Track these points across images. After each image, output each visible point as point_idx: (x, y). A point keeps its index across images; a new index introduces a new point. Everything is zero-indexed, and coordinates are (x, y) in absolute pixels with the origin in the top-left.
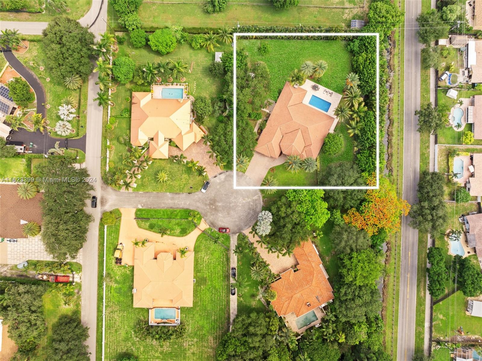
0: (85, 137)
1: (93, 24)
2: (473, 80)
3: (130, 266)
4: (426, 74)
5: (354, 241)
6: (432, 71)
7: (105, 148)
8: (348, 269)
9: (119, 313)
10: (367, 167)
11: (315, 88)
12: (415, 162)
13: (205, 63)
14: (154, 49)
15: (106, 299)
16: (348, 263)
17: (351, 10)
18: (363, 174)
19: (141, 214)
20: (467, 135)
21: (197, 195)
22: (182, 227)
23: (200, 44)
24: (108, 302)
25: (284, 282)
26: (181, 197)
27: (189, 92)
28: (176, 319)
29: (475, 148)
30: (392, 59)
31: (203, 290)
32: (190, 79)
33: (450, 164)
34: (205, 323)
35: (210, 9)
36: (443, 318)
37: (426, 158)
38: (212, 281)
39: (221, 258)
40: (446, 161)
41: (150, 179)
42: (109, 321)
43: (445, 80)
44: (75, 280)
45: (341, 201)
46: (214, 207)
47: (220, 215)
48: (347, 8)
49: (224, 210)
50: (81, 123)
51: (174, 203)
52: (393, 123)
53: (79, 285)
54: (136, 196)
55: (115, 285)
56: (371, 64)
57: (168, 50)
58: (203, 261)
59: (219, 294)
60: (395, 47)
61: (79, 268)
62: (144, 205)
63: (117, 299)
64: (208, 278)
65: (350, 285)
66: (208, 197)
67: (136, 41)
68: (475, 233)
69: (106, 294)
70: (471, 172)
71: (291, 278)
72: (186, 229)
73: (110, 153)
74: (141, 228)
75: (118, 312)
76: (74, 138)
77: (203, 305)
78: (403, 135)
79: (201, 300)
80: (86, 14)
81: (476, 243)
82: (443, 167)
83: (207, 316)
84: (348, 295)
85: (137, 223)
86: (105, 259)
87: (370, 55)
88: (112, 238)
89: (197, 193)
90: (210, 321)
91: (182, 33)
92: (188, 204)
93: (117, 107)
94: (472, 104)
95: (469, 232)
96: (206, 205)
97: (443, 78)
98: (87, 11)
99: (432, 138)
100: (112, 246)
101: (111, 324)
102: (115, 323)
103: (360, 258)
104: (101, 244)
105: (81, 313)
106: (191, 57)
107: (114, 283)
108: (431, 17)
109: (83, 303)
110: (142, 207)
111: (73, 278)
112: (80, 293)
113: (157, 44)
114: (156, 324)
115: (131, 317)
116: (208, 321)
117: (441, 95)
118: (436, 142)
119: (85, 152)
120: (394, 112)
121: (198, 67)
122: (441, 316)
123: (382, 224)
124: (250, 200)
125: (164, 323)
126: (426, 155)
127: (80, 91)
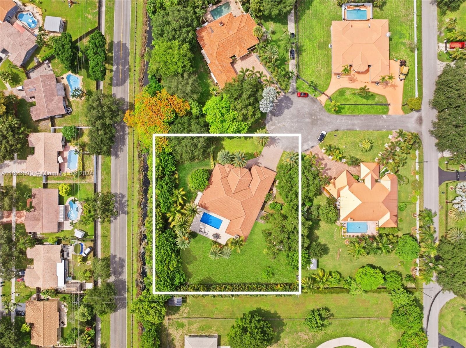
0: (440, 183)
1: (436, 296)
2: (59, 247)
3: (391, 59)
4: (105, 253)
5: (181, 83)
6: (100, 256)
7: (421, 172)
8: (186, 56)
9: (400, 14)
10: (167, 158)
11: (217, 236)
12: (116, 165)
13: (326, 259)
14: (378, 270)
15: (414, 28)
16: (186, 63)
17: (180, 317)
18: (170, 150)
19: (383, 109)
20: (66, 192)
21: (329, 129)
22: (343, 97)
23: (332, 277)
24: (412, 25)
25: (245, 45)
26: (346, 126)
27: (341, 229)
28: (346, 10)
29: (56, 181)
30: (139, 268)
31: (321, 37)
32: (340, 242)
33: (81, 163)
34: (318, 6)
35: (323, 313)
36: (87, 15)
37: (105, 170)
38: (313, 46)
39: (305, 68)
40: (85, 167)
41: (376, 143)
42: (410, 6)
43: (86, 248)
44: (444, 45)
45: (193, 122)
46: (313, 117)
47: (307, 110)
48: (185, 318)
49: (303, 114)
50: (444, 196)
51: (351, 120)
52: (138, 204)
53: (440, 40)
54: (389, 126)
55: (405, 41)
56: (164, 259)
57: (363, 270)
58: (322, 65)
59: (306, 34)
60: (136, 280)
61: (440, 56)
62: (381, 118)
63: (402, 28)
64: (317, 49)
65: (184, 41)
66: (319, 126)
67: (396, 277)
68: (57, 97)
69: (414, 32)
70: (60, 156)
71: (238, 49)
72: (339, 95)
73: (415, 168)
74: (383, 96)
75: (401, 16)
76: (451, 181)
77: (321, 24)
78: (128, 192)
79: (323, 28)
80: (444, 305)
81: (56, 87)
82: (88, 162)
83: (316, 14)
84: (186, 31)
85: (387, 101)
86: (416, 66)
87: (165, 268)
88: (410, 86)
89: (330, 130)
90: (313, 9)
91: (350, 287)
92: (339, 120)
93: (410, 213)
94: (60, 224)
95: (63, 97)
96: (321, 119)
97: (88, 250)
98: (444, 308)
99: (99, 189)
100: (410, 78)
101: (408, 4)
102: (404, 5)
103: (175, 67)
104: (420, 80)
105: (438, 14)
106: (339, 265)
107: (407, 43)
108: (103, 309)
109: (436, 23)
110: (382, 116)
111: (446, 47)
112: (438, 33)
113: (375, 275)
114: (366, 4)
115: (389, 11)
116: (315, 8)
117: (91, 232)
118: (95, 185)
119: (439, 168)
120: (137, 215)
121: (333, 255)
122: (90, 17)
123: (154, 100)
124: (278, 125)
125: (357, 6)
126: (105, 173)
127: (446, 228)
